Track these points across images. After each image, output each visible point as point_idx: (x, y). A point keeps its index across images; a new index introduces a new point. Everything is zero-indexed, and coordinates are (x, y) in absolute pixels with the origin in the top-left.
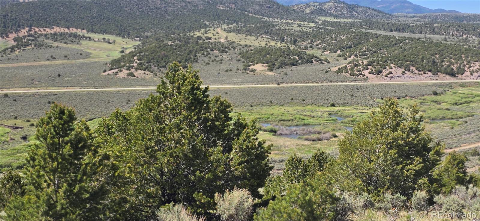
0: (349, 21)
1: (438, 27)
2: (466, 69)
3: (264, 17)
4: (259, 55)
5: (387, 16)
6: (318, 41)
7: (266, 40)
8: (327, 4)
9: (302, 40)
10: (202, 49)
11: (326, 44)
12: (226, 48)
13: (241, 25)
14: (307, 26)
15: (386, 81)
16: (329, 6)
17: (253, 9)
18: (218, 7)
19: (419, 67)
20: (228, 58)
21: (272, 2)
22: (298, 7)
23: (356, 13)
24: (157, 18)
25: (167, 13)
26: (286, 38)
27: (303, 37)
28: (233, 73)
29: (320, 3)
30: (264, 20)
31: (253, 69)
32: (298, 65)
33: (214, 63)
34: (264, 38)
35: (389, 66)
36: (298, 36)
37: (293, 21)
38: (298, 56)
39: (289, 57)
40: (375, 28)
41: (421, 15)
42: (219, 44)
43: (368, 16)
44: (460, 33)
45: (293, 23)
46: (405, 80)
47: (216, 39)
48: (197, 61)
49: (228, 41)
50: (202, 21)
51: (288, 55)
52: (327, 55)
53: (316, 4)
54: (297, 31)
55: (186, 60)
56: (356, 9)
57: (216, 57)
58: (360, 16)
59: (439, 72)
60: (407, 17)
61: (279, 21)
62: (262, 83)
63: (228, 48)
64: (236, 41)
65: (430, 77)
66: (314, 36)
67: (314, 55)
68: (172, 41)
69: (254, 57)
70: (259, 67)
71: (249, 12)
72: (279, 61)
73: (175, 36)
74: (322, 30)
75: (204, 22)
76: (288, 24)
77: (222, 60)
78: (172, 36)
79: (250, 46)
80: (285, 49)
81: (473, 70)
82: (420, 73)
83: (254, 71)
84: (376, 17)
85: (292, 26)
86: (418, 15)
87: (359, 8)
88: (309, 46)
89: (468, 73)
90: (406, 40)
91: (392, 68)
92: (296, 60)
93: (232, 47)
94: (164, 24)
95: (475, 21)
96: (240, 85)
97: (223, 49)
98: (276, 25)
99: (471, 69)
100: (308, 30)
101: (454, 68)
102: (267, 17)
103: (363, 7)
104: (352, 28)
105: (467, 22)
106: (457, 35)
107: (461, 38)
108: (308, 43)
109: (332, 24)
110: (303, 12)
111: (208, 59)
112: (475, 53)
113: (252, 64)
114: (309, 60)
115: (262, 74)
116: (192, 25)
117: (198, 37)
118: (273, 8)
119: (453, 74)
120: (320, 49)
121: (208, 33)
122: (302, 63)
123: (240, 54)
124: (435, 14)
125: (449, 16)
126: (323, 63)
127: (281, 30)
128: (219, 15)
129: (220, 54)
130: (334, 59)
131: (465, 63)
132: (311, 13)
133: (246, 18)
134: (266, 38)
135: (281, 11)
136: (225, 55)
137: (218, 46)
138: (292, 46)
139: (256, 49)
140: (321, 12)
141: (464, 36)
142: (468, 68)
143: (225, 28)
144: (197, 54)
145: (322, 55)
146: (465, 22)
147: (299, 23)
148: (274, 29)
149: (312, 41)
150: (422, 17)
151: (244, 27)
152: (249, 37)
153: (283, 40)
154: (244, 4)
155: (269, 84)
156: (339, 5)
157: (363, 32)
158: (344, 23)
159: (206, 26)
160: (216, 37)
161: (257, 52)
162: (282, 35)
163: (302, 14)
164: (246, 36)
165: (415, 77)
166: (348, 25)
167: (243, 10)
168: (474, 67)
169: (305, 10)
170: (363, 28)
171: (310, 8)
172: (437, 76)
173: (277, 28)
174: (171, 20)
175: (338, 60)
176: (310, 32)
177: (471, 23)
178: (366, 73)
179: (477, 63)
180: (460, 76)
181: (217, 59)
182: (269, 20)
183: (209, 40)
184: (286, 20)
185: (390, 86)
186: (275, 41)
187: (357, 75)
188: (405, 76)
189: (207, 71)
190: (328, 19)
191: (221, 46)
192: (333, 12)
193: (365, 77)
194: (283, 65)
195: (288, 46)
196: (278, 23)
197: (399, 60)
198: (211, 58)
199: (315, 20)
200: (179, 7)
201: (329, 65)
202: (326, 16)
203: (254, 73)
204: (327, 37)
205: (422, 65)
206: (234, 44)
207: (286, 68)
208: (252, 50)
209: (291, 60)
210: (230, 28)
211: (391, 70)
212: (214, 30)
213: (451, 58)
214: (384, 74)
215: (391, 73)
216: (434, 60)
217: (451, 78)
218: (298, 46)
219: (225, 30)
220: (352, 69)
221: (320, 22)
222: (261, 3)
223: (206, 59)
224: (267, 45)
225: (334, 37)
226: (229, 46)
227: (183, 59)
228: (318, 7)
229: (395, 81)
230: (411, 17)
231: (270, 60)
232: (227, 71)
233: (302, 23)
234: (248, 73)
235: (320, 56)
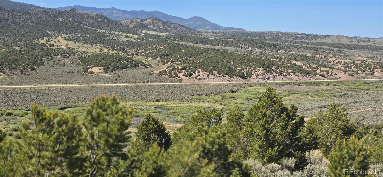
0: (165, 34)
1: (230, 40)
2: (253, 73)
3: (97, 29)
4: (95, 60)
5: (193, 31)
6: (142, 49)
7: (99, 47)
8: (147, 20)
9: (129, 48)
10: (47, 54)
11: (149, 52)
12: (67, 53)
13: (78, 35)
14: (132, 37)
15: (196, 82)
16: (149, 22)
17: (88, 22)
18: (58, 20)
19: (220, 71)
20: (69, 62)
21: (104, 17)
22: (124, 22)
23: (169, 29)
24: (5, 27)
25: (14, 24)
26: (116, 46)
27: (130, 46)
28: (75, 74)
29: (141, 19)
30: (97, 31)
31: (91, 71)
32: (128, 68)
33: (58, 66)
34: (98, 46)
35: (198, 70)
36: (125, 45)
37: (120, 33)
38: (127, 61)
39: (120, 62)
40: (184, 40)
41: (217, 31)
42: (62, 51)
43: (178, 31)
44: (246, 46)
45: (121, 35)
46: (210, 81)
47: (57, 46)
48: (43, 64)
49: (68, 48)
50: (45, 30)
51: (119, 60)
52: (149, 61)
53: (138, 20)
54: (125, 41)
55: (33, 64)
56: (169, 25)
57: (59, 61)
58: (172, 31)
59: (234, 75)
60: (207, 32)
61: (110, 33)
62: (100, 82)
63: (69, 54)
64: (75, 48)
65: (228, 79)
66: (139, 46)
67: (140, 61)
68: (20, 47)
69: (91, 62)
70: (96, 70)
71: (85, 25)
72: (112, 65)
73: (22, 43)
74: (145, 41)
75: (47, 32)
76: (117, 35)
77: (64, 64)
78: (20, 42)
79: (88, 53)
80: (116, 55)
81: (258, 74)
82: (220, 76)
83: (92, 73)
84: (184, 32)
85: (120, 37)
86: (215, 31)
87: (171, 24)
88: (135, 53)
89: (254, 76)
90: (208, 50)
91: (200, 72)
92: (126, 65)
93: (72, 53)
94: (12, 32)
95: (256, 37)
96: (82, 84)
97: (65, 54)
98: (108, 36)
99: (257, 73)
100: (134, 41)
101: (244, 72)
102: (100, 29)
103: (175, 24)
104: (167, 40)
105: (251, 38)
106: (244, 47)
107: (248, 49)
108: (134, 51)
109: (152, 36)
110: (128, 26)
111: (52, 63)
112: (258, 61)
113: (90, 67)
114: (136, 65)
115: (99, 76)
116: (36, 34)
117: (42, 44)
118: (105, 22)
119: (243, 77)
120: (144, 56)
121: (51, 41)
122: (131, 67)
123: (79, 59)
124: (228, 31)
125: (238, 33)
126: (147, 67)
127: (111, 40)
128: (59, 26)
129: (62, 59)
130: (155, 64)
131: (252, 68)
132: (135, 27)
133: (82, 29)
134: (99, 46)
135: (110, 24)
136: (67, 60)
137: (60, 52)
138: (121, 53)
139: (93, 55)
140: (142, 26)
141: (250, 48)
142: (254, 73)
143: (65, 37)
144: (43, 58)
145: (145, 61)
146: (249, 37)
147: (126, 34)
148: (106, 39)
149: (137, 49)
150: (218, 33)
151: (81, 36)
152: (85, 45)
153: (114, 49)
154: (80, 17)
155: (106, 84)
156: (156, 22)
157: (176, 43)
158: (161, 36)
159: (48, 35)
160: (58, 44)
161: (93, 58)
162: (112, 44)
163: (128, 27)
164: (83, 44)
165: (216, 78)
166: (164, 37)
167: (80, 23)
168: (258, 72)
169: (130, 24)
170: (176, 40)
171: (134, 23)
172: (232, 78)
173: (109, 38)
174: (17, 30)
175: (158, 65)
176: (135, 42)
177: (254, 38)
178: (181, 75)
179: (260, 68)
180: (248, 78)
181: (60, 63)
182: (101, 31)
183: (52, 47)
184: (115, 32)
185: (199, 86)
186: (108, 48)
187: (174, 77)
188: (209, 78)
189: (52, 73)
190: (148, 32)
191: (63, 52)
192: (152, 27)
193: (180, 78)
194: (116, 68)
195: (119, 53)
196: (109, 34)
197: (205, 66)
198: (55, 62)
199: (138, 33)
200: (25, 18)
201: (152, 69)
202: (146, 29)
203: (93, 75)
204: (149, 47)
205: (222, 70)
206: (74, 50)
207: (118, 71)
208: (89, 56)
209: (122, 64)
210: (69, 37)
211: (199, 73)
212: (55, 38)
213: (242, 65)
214: (194, 76)
215: (199, 75)
216: (230, 66)
217: (242, 80)
218: (126, 54)
219: (65, 39)
220: (170, 72)
221: (142, 35)
222: (95, 18)
223: (51, 63)
224: (102, 52)
225: (154, 46)
226: (70, 52)
227: (31, 63)
228: (140, 22)
229: (203, 82)
230: (210, 32)
231: (105, 65)
232: (69, 73)
233: (128, 35)
234: (87, 75)
235: (144, 62)
